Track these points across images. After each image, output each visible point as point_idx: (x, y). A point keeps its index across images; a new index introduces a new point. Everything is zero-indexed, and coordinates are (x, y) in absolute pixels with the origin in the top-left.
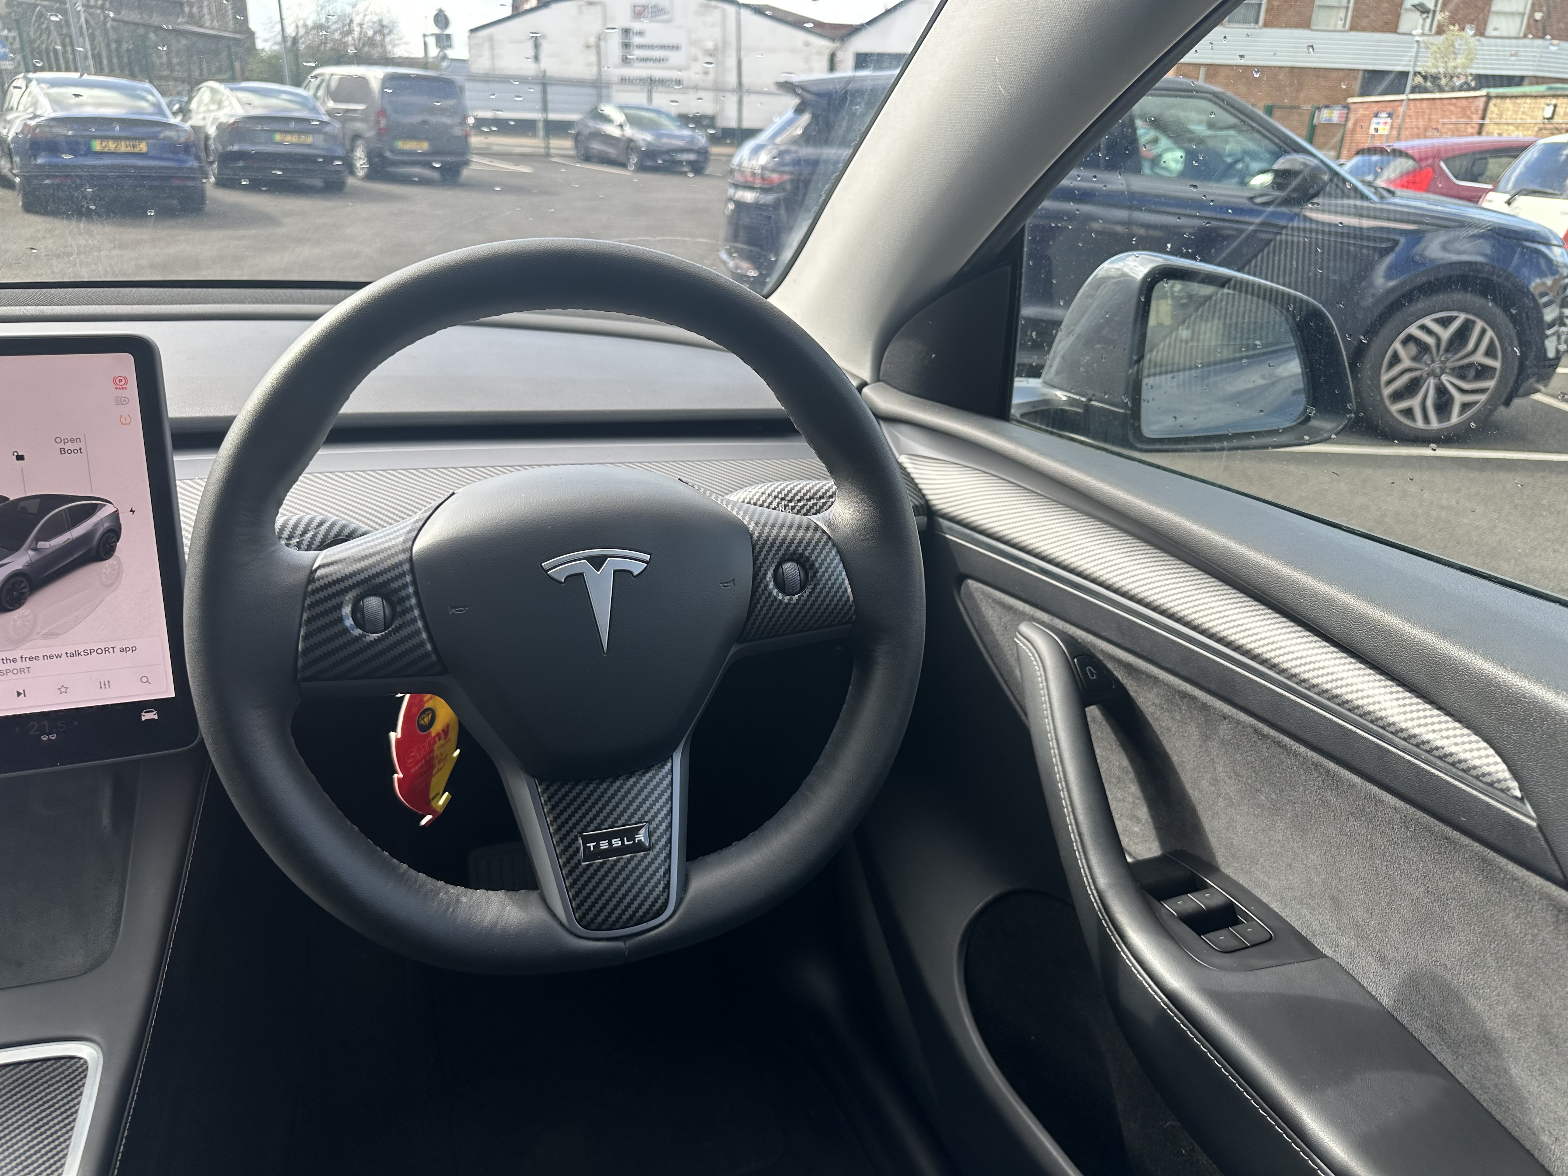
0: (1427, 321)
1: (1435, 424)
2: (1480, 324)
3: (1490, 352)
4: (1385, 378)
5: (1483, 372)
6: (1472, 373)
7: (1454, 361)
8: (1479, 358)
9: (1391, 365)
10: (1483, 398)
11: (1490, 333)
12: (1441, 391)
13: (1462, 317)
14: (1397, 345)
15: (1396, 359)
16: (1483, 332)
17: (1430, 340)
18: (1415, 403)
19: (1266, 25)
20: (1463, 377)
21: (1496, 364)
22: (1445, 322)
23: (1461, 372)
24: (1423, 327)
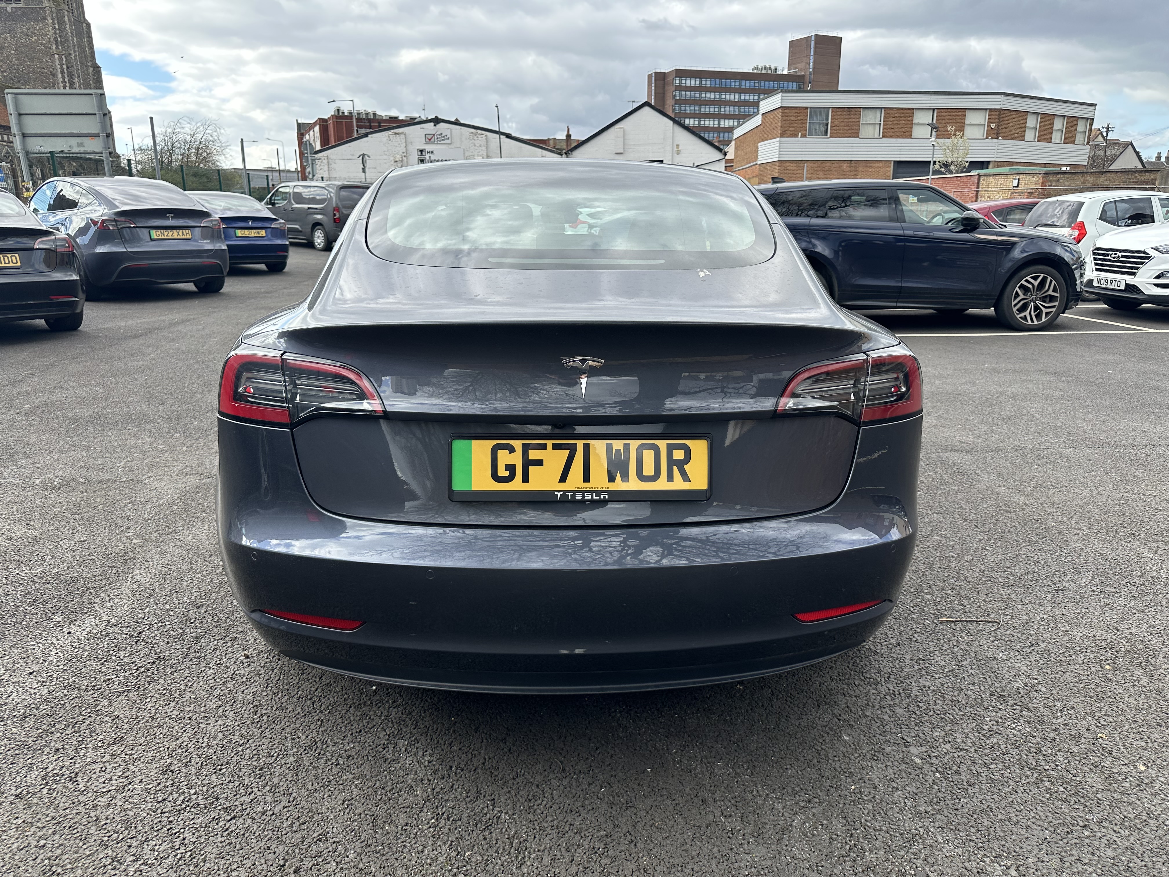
1: (1036, 322)
2: (1049, 278)
3: (1055, 290)
4: (1013, 303)
5: (1052, 299)
6: (1048, 300)
7: (1040, 295)
8: (1050, 292)
9: (1015, 298)
10: (1054, 310)
11: (1054, 282)
12: (1036, 308)
13: (1042, 275)
14: (1017, 289)
15: (1017, 295)
16: (1051, 281)
17: (1030, 286)
18: (1027, 313)
19: (831, 136)
20: (1044, 302)
21: (1058, 295)
22: (1035, 278)
23: (1043, 300)
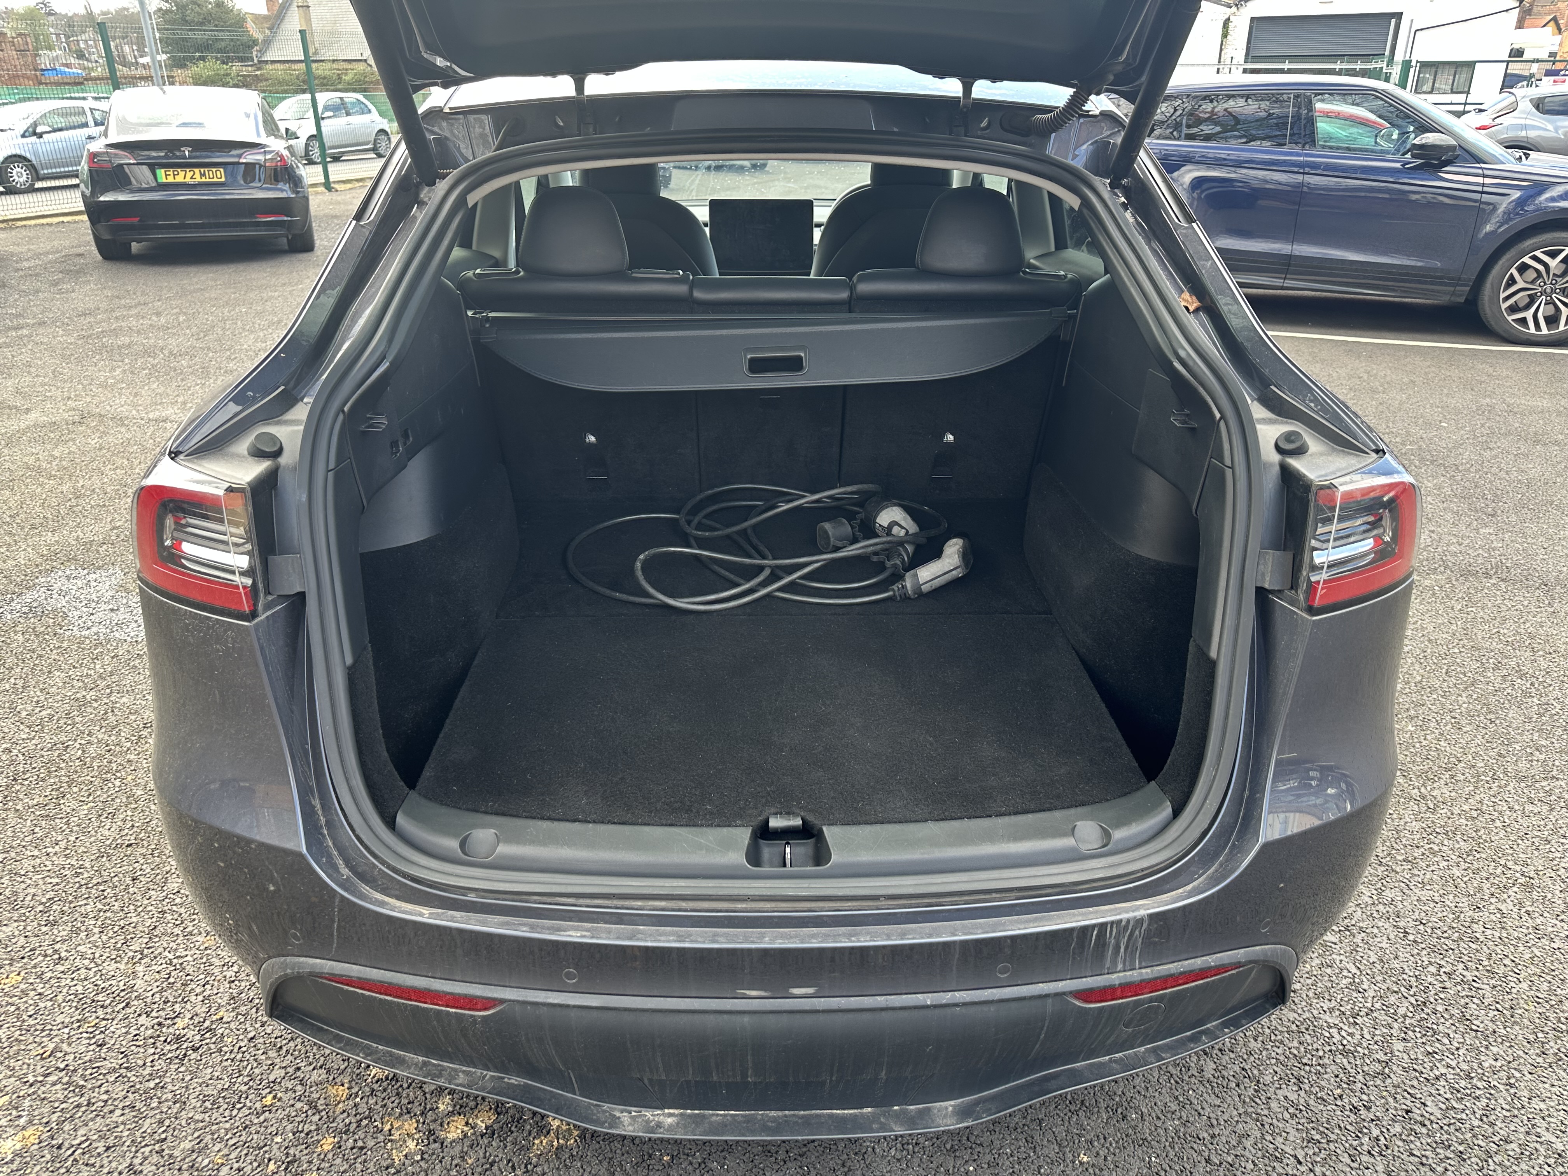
0: (1538, 253)
4: (1503, 294)
12: (1551, 306)
14: (1513, 270)
15: (1512, 281)
17: (1541, 268)
18: (1528, 315)
22: (1553, 254)
23: (1564, 292)
24: (1535, 258)
